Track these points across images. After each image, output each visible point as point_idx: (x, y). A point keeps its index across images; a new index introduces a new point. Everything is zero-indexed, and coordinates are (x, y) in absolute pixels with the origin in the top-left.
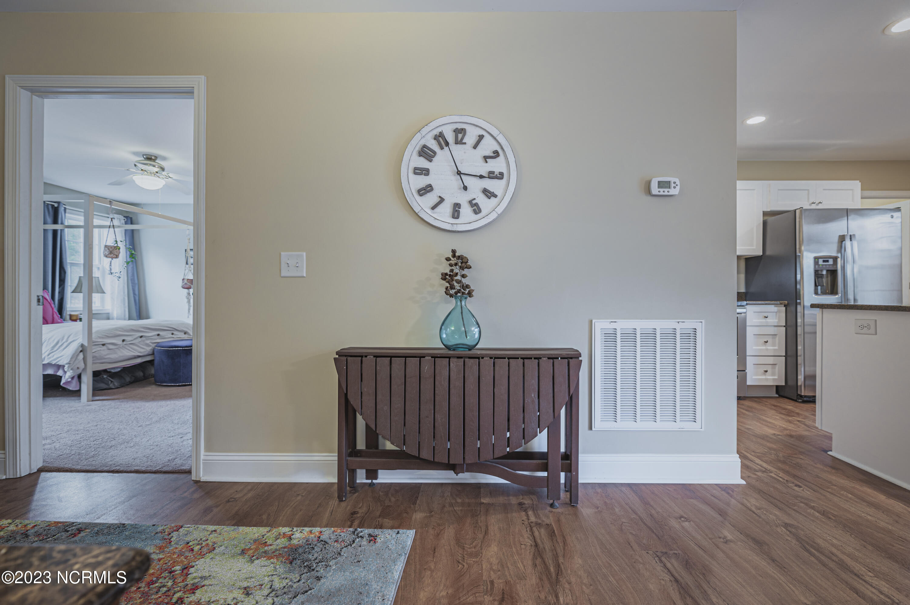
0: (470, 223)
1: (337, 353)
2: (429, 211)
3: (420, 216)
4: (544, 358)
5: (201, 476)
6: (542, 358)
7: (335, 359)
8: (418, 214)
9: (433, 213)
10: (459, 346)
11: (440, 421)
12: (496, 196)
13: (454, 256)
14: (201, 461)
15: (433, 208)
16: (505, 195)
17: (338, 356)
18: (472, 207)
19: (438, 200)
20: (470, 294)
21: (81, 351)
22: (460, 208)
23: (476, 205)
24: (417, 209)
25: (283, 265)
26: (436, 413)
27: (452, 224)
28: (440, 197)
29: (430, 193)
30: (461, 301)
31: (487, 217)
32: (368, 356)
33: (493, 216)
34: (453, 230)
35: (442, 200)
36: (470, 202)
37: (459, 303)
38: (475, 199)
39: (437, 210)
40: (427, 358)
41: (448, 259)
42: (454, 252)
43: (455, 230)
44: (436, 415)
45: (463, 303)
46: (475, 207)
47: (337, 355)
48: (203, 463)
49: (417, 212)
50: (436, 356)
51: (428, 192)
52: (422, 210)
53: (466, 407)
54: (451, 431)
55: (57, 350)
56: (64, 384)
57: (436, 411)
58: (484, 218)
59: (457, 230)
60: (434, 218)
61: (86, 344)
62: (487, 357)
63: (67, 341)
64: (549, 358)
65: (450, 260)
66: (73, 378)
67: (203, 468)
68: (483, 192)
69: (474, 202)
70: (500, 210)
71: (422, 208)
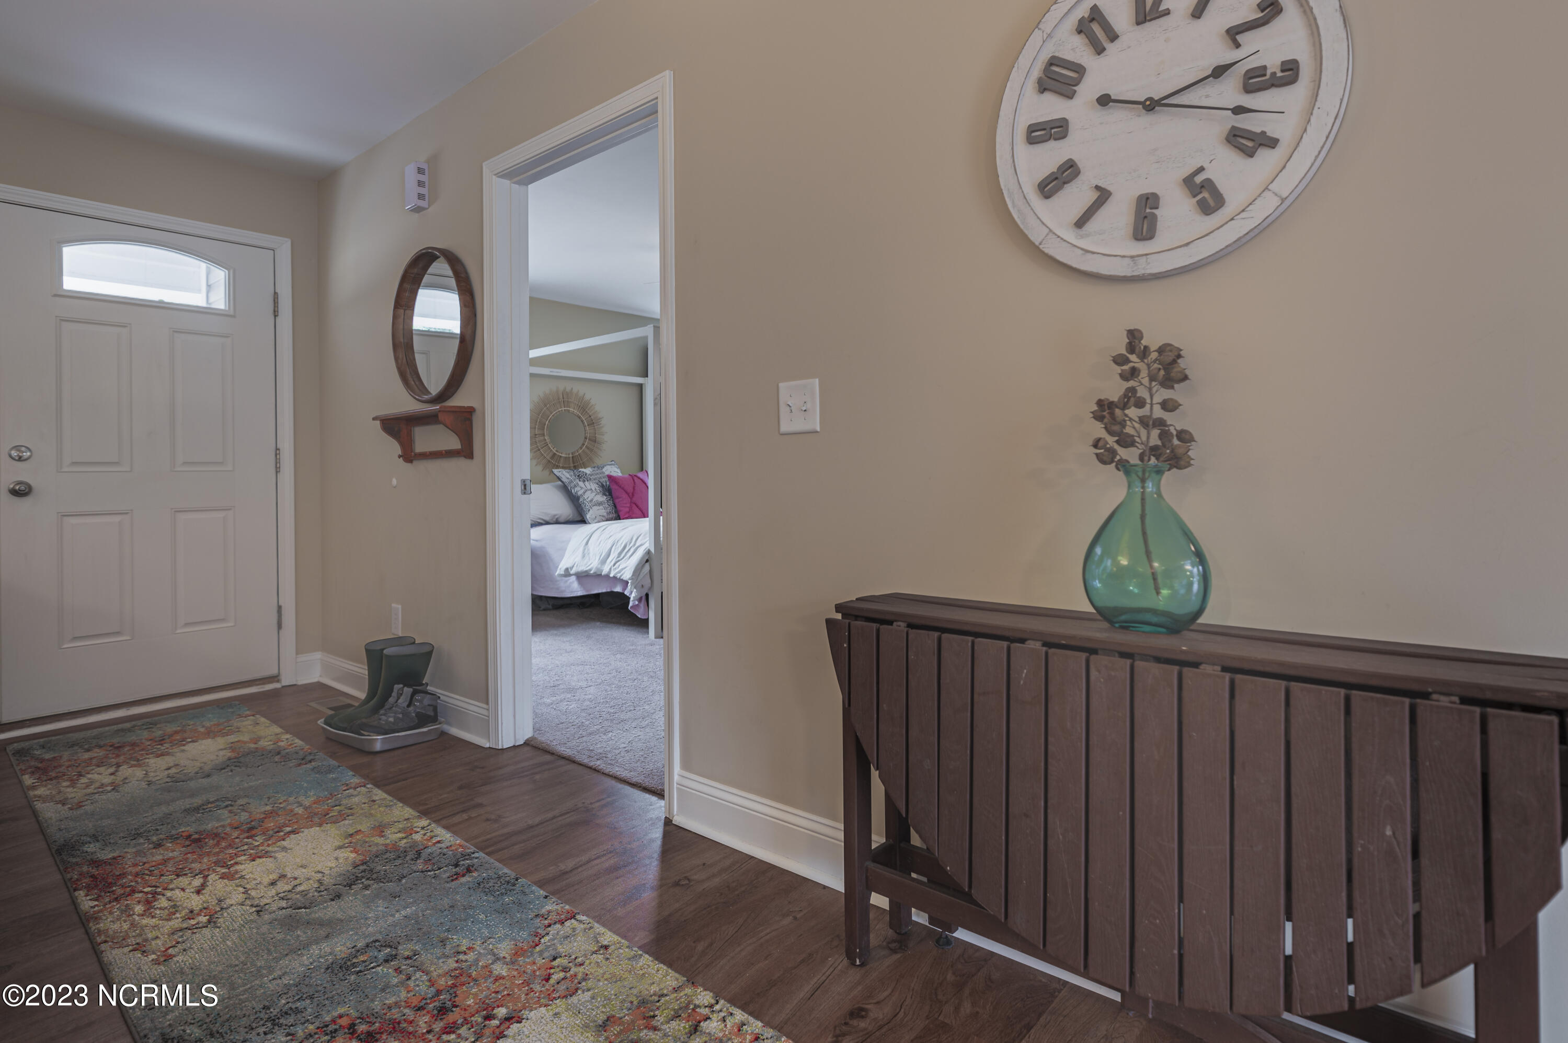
0: (1187, 244)
1: (838, 608)
2: (1070, 235)
3: (1046, 251)
4: (1442, 698)
5: (675, 813)
6: (1435, 696)
7: (830, 622)
8: (1041, 247)
9: (1082, 237)
10: (1140, 617)
11: (1061, 837)
12: (1272, 143)
13: (1131, 348)
14: (675, 784)
15: (1080, 223)
16: (1305, 130)
17: (840, 615)
18: (1194, 196)
19: (1093, 196)
20: (1177, 461)
21: (647, 561)
22: (1157, 208)
23: (1208, 185)
24: (1036, 235)
25: (783, 410)
26: (1049, 811)
27: (1132, 257)
28: (1097, 188)
29: (1072, 183)
30: (1143, 481)
31: (1243, 215)
32: (895, 624)
33: (1266, 206)
34: (1135, 273)
35: (1103, 195)
36: (1188, 182)
37: (1138, 490)
38: (1201, 169)
39: (1092, 226)
40: (1031, 644)
41: (1119, 360)
42: (1134, 336)
43: (1143, 272)
44: (1050, 817)
45: (1150, 487)
46: (1205, 194)
47: (837, 611)
48: (677, 788)
49: (1037, 243)
50: (1056, 641)
51: (1065, 183)
52: (1051, 234)
53: (1138, 815)
54: (1091, 876)
55: (623, 558)
56: (631, 607)
57: (1049, 804)
58: (1232, 219)
59: (1149, 271)
60: (1082, 249)
61: (653, 550)
62: (1214, 664)
63: (635, 545)
64: (1464, 700)
65: (1127, 361)
66: (640, 600)
67: (678, 799)
68: (1228, 140)
69: (1199, 179)
70: (1286, 184)
71: (1051, 231)
